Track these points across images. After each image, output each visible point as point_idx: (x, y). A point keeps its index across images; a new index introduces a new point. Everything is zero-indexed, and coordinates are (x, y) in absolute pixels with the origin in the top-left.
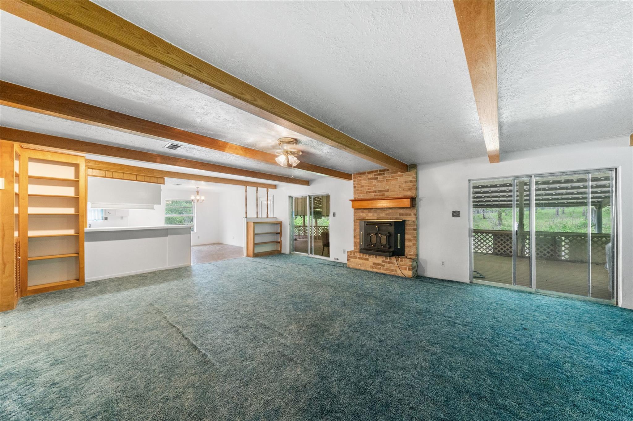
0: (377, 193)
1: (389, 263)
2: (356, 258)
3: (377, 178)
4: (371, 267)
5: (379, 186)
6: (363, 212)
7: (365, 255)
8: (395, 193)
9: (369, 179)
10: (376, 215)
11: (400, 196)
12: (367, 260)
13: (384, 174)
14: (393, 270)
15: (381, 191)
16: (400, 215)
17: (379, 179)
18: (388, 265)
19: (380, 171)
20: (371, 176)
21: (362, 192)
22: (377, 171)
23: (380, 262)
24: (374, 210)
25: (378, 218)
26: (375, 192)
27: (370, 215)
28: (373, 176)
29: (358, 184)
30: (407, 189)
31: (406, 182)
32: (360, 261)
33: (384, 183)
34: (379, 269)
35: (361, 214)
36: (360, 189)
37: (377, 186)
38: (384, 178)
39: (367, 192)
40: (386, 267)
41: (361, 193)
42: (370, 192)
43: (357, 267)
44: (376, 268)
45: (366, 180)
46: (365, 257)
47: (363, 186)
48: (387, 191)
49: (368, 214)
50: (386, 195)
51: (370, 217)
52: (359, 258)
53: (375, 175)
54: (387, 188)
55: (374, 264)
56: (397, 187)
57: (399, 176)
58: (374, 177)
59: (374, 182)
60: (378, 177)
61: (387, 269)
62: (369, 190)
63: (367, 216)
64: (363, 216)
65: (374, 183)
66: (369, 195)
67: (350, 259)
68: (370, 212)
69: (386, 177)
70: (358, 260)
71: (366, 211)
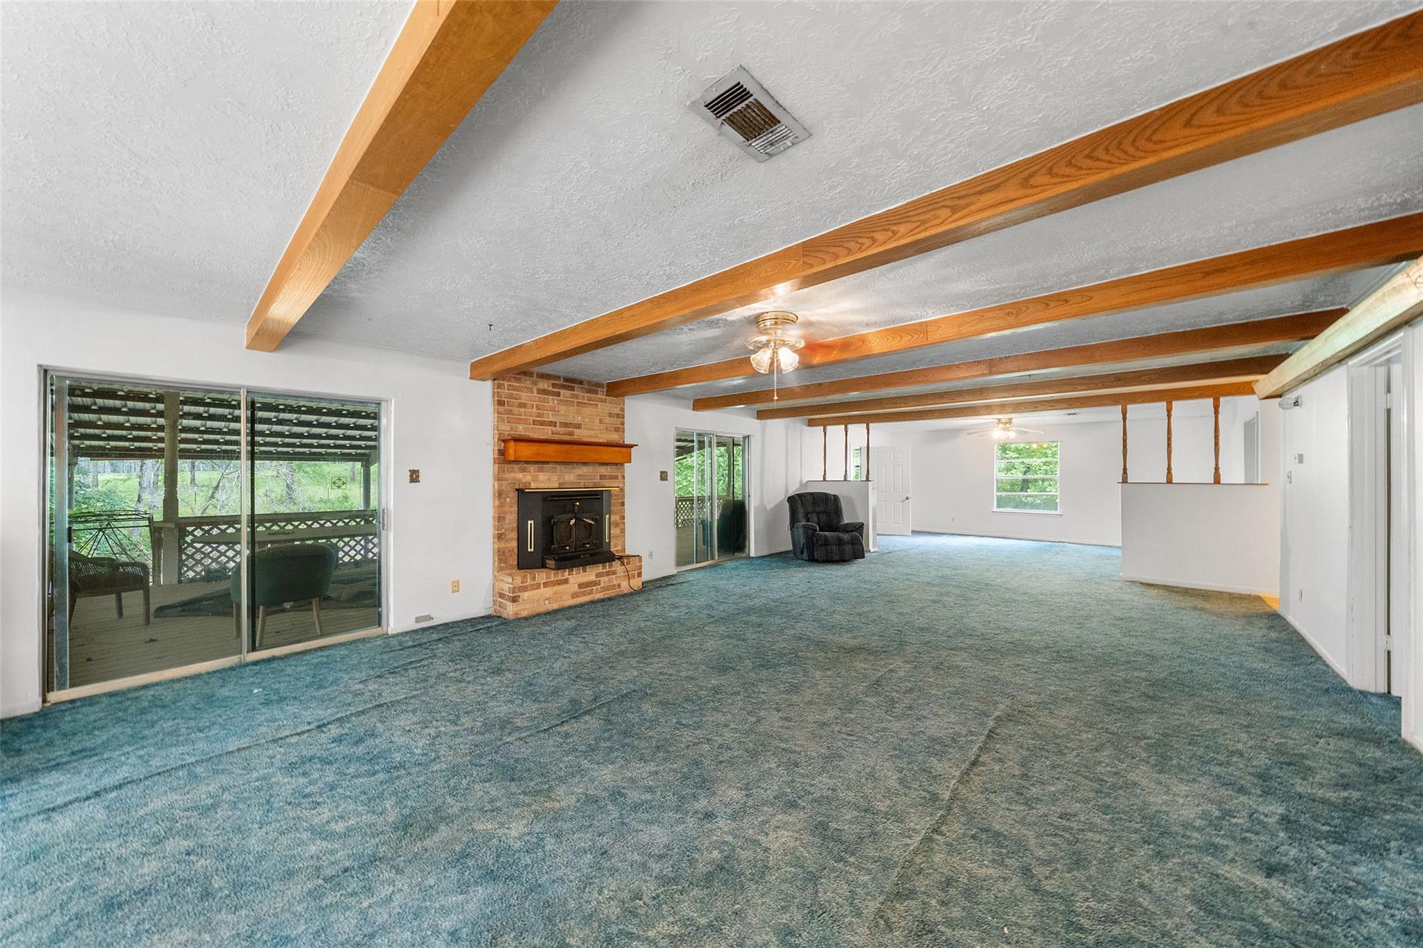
0: (558, 429)
1: (608, 574)
2: (538, 586)
3: (558, 394)
4: (574, 595)
5: (562, 413)
6: (524, 470)
7: (560, 572)
8: (592, 433)
9: (541, 391)
10: (555, 478)
11: (601, 440)
12: (566, 581)
13: (572, 389)
14: (614, 585)
15: (566, 425)
16: (602, 477)
17: (561, 398)
18: (606, 579)
19: (566, 380)
20: (545, 385)
21: (521, 419)
22: (558, 378)
23: (593, 578)
24: (551, 465)
25: (560, 484)
26: (553, 424)
27: (542, 477)
28: (549, 386)
29: (511, 396)
30: (613, 429)
31: (610, 415)
32: (548, 591)
33: (573, 409)
34: (591, 593)
35: (520, 476)
36: (516, 410)
37: (558, 411)
38: (573, 396)
39: (534, 422)
40: (602, 585)
41: (520, 421)
42: (542, 423)
43: (542, 609)
44: (584, 594)
45: (533, 393)
46: (560, 577)
47: (523, 405)
48: (579, 426)
49: (537, 476)
50: (576, 434)
51: (543, 482)
52: (546, 585)
53: (554, 385)
54: (579, 420)
55: (580, 586)
56: (597, 421)
57: (601, 400)
58: (551, 389)
59: (552, 401)
60: (562, 391)
61: (604, 589)
62: (538, 417)
63: (536, 480)
64: (524, 480)
65: (551, 404)
66: (539, 429)
67: (521, 594)
68: (541, 470)
69: (577, 397)
70: (543, 590)
71: (532, 468)
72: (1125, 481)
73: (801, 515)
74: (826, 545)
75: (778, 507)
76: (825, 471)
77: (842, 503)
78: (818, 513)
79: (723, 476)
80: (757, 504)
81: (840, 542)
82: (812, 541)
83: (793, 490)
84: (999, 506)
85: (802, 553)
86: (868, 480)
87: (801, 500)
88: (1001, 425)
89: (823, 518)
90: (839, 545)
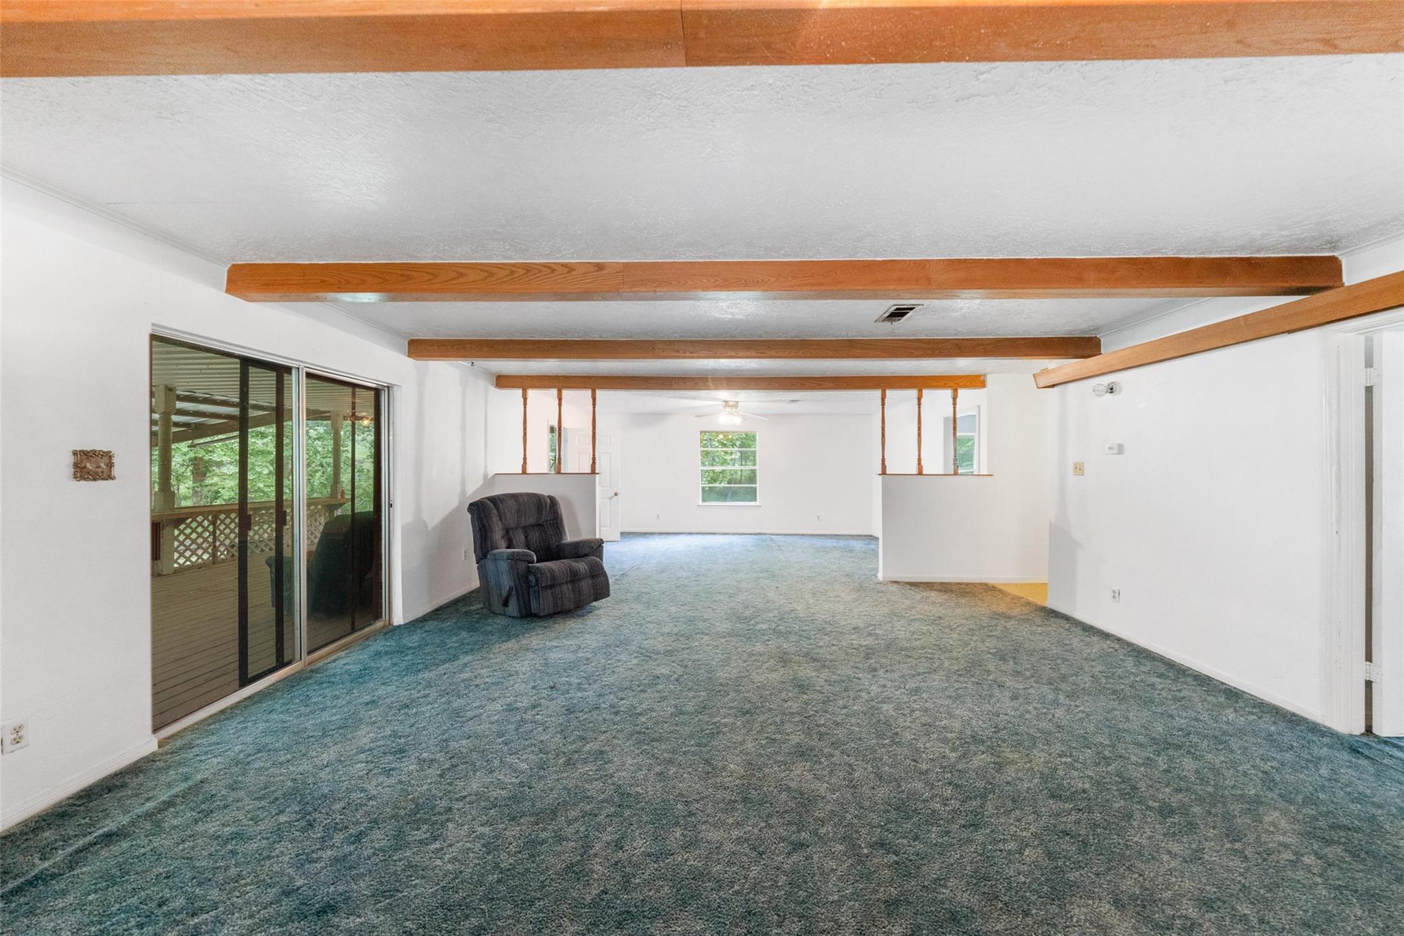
72: (884, 473)
73: (498, 535)
74: (551, 587)
75: (448, 523)
76: (525, 459)
77: (562, 508)
78: (525, 529)
79: (322, 465)
80: (409, 519)
81: (574, 577)
82: (527, 581)
83: (475, 490)
84: (704, 500)
85: (506, 604)
86: (593, 472)
87: (498, 509)
88: (728, 409)
89: (535, 536)
90: (572, 582)
